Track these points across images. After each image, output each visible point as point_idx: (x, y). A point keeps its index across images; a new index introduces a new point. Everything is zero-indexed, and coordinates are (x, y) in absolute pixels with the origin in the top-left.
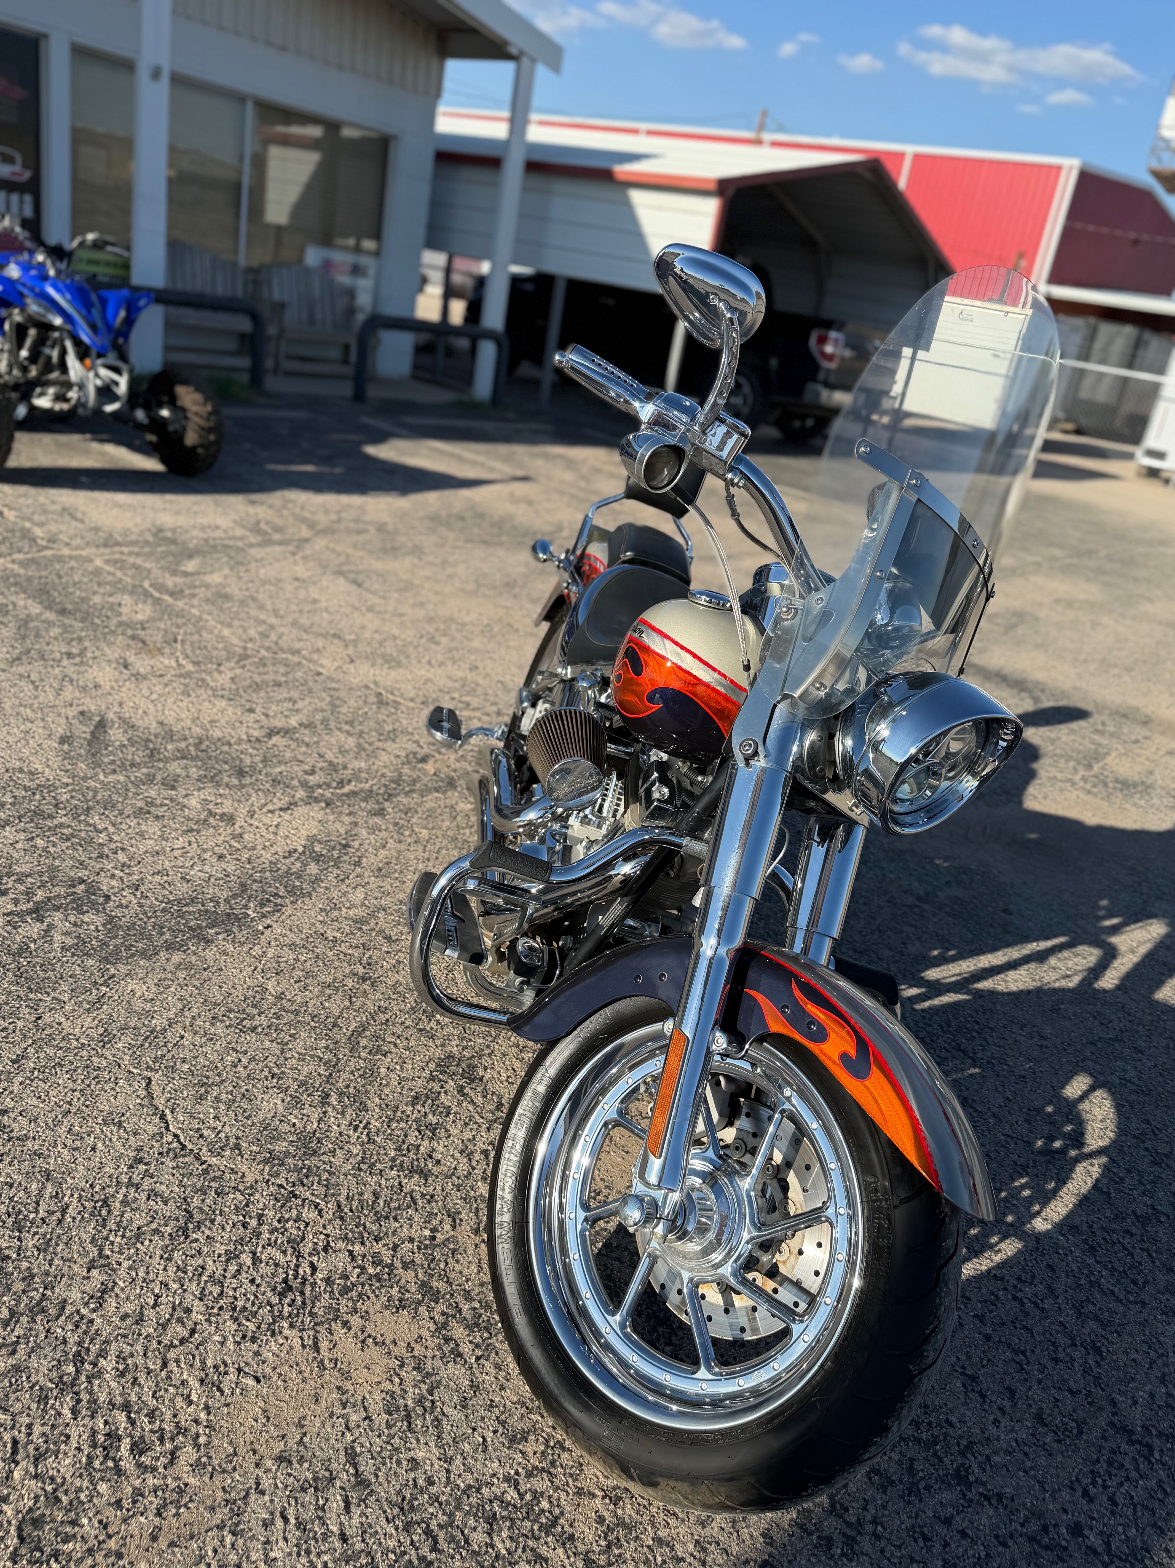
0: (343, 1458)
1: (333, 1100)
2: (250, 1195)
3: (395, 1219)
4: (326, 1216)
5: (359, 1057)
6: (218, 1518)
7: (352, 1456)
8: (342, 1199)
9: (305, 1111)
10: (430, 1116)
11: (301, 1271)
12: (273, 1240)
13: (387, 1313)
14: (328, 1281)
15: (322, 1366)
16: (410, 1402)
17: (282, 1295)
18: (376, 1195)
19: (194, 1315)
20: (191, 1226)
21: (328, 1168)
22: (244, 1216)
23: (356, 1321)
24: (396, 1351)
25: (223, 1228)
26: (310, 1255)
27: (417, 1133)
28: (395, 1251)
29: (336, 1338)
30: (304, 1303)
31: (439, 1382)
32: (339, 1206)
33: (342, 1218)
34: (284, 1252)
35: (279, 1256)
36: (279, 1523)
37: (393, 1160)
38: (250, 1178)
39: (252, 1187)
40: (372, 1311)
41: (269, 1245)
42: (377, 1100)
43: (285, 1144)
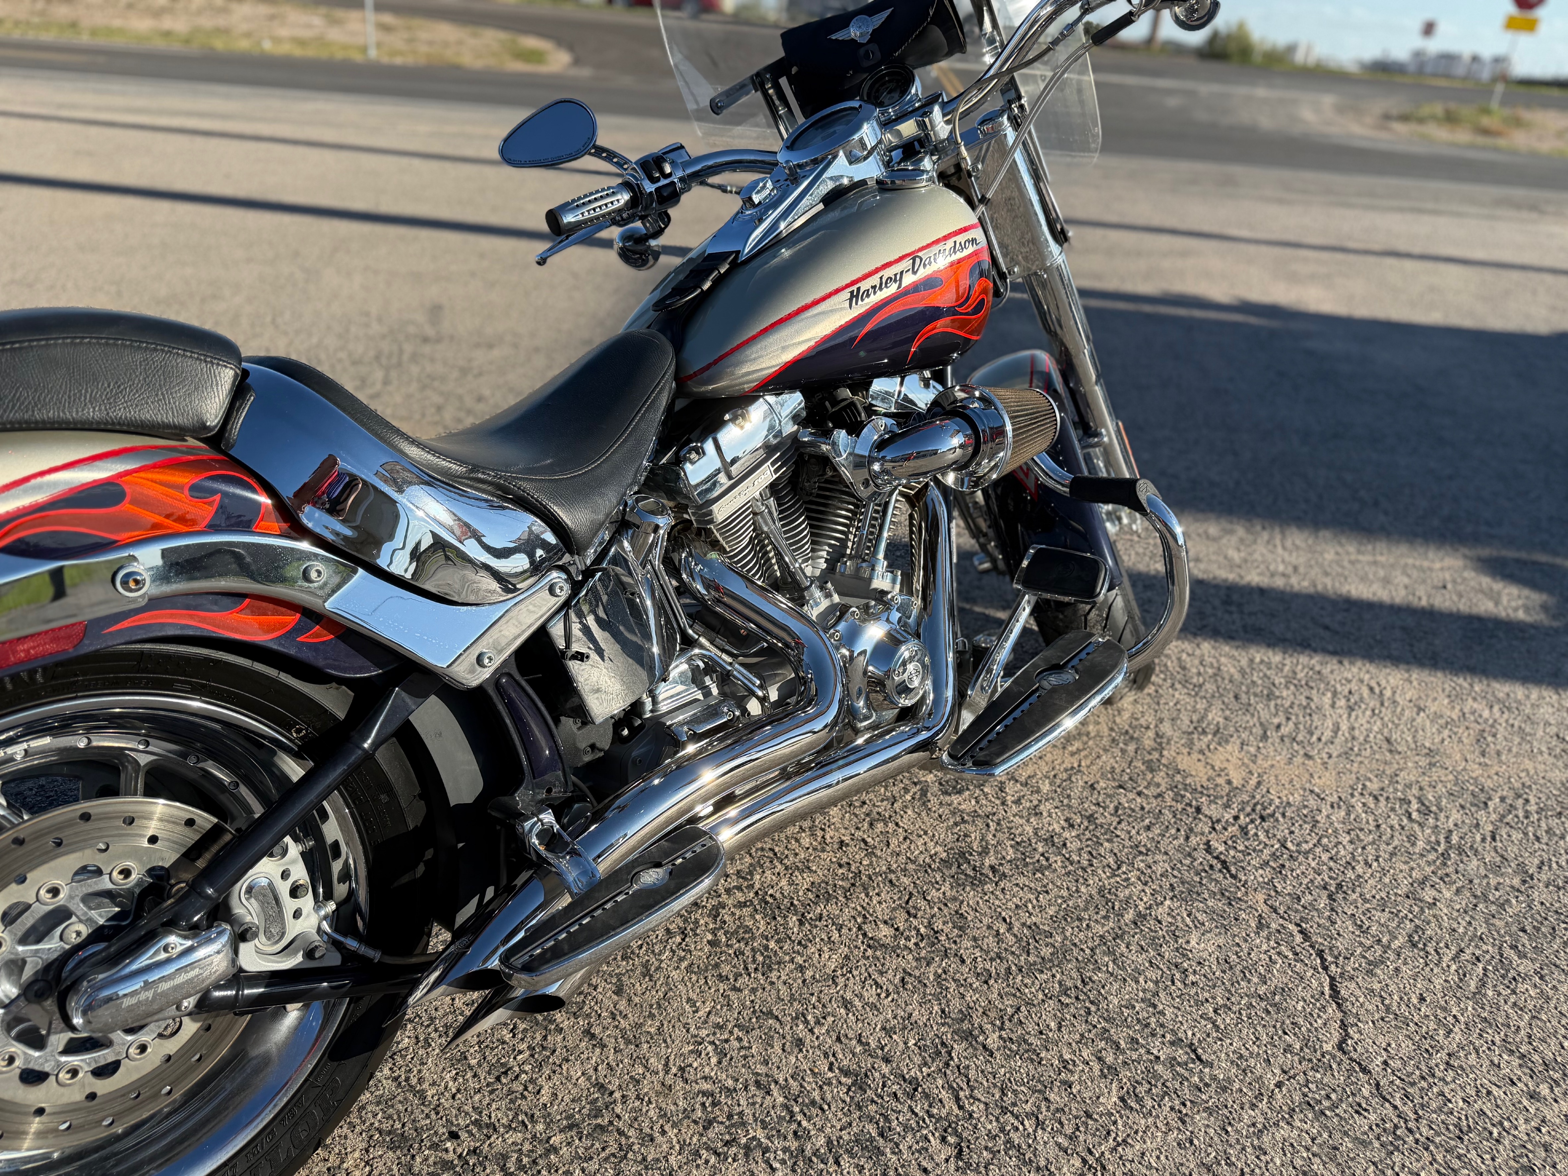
0: (1270, 740)
1: (1130, 915)
2: (1268, 884)
3: (1142, 808)
4: (1204, 839)
5: (1066, 938)
6: (1359, 759)
7: (1264, 737)
8: (1182, 840)
9: (1170, 920)
10: (1041, 850)
11: (1248, 820)
12: (1261, 847)
13: (1194, 773)
14: (1227, 806)
15: (1259, 775)
16: (1210, 737)
17: (1272, 815)
18: (1148, 828)
19: (1348, 838)
20: (1333, 889)
21: (1179, 865)
22: (1280, 872)
23: (1221, 781)
24: (1201, 757)
25: (1303, 873)
26: (1233, 825)
27: (1068, 845)
28: (1159, 795)
29: (1242, 782)
30: (1255, 805)
31: (1184, 733)
32: (1187, 838)
33: (1191, 830)
34: (1256, 834)
35: (1262, 835)
36: (1324, 739)
37: (1108, 840)
38: (1261, 897)
39: (1262, 888)
40: (1204, 779)
41: (1266, 845)
42: (1083, 889)
43: (1210, 904)
